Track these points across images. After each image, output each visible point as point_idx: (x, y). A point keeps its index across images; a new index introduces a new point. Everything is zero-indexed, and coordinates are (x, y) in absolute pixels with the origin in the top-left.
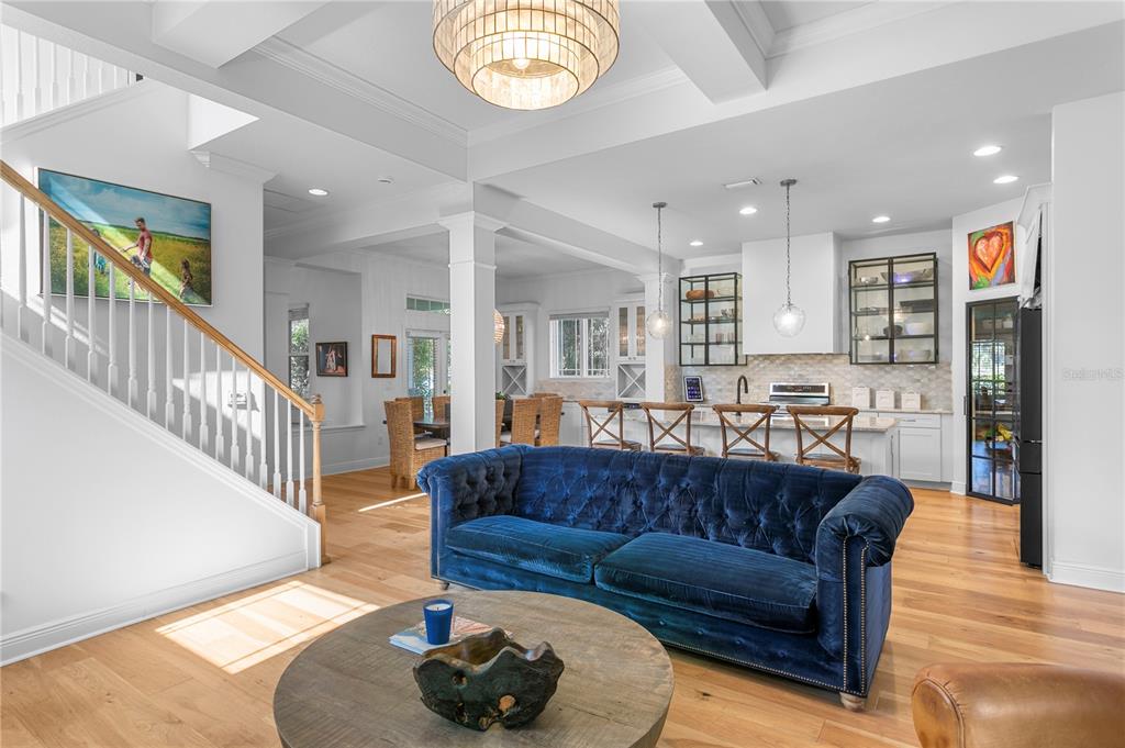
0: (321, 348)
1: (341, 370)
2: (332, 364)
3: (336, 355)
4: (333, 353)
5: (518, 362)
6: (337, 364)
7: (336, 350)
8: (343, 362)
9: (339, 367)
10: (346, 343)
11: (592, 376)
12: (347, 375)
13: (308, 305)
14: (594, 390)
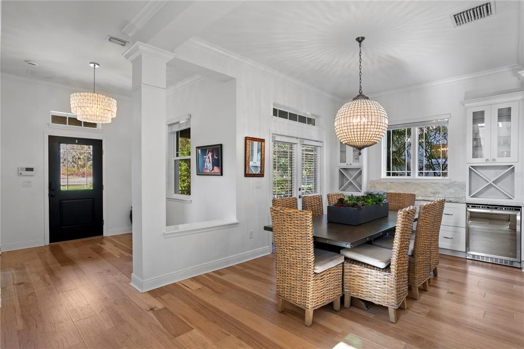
0: (200, 151)
1: (216, 170)
2: (209, 165)
3: (213, 156)
4: (210, 154)
5: (355, 165)
6: (214, 165)
7: (212, 152)
8: (218, 163)
9: (215, 167)
10: (221, 145)
11: (424, 177)
12: (222, 175)
13: (190, 115)
14: (430, 190)
